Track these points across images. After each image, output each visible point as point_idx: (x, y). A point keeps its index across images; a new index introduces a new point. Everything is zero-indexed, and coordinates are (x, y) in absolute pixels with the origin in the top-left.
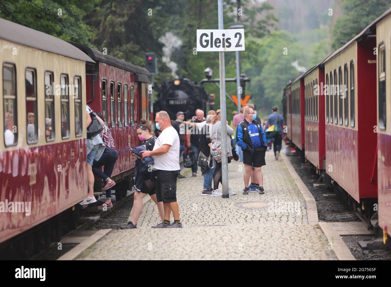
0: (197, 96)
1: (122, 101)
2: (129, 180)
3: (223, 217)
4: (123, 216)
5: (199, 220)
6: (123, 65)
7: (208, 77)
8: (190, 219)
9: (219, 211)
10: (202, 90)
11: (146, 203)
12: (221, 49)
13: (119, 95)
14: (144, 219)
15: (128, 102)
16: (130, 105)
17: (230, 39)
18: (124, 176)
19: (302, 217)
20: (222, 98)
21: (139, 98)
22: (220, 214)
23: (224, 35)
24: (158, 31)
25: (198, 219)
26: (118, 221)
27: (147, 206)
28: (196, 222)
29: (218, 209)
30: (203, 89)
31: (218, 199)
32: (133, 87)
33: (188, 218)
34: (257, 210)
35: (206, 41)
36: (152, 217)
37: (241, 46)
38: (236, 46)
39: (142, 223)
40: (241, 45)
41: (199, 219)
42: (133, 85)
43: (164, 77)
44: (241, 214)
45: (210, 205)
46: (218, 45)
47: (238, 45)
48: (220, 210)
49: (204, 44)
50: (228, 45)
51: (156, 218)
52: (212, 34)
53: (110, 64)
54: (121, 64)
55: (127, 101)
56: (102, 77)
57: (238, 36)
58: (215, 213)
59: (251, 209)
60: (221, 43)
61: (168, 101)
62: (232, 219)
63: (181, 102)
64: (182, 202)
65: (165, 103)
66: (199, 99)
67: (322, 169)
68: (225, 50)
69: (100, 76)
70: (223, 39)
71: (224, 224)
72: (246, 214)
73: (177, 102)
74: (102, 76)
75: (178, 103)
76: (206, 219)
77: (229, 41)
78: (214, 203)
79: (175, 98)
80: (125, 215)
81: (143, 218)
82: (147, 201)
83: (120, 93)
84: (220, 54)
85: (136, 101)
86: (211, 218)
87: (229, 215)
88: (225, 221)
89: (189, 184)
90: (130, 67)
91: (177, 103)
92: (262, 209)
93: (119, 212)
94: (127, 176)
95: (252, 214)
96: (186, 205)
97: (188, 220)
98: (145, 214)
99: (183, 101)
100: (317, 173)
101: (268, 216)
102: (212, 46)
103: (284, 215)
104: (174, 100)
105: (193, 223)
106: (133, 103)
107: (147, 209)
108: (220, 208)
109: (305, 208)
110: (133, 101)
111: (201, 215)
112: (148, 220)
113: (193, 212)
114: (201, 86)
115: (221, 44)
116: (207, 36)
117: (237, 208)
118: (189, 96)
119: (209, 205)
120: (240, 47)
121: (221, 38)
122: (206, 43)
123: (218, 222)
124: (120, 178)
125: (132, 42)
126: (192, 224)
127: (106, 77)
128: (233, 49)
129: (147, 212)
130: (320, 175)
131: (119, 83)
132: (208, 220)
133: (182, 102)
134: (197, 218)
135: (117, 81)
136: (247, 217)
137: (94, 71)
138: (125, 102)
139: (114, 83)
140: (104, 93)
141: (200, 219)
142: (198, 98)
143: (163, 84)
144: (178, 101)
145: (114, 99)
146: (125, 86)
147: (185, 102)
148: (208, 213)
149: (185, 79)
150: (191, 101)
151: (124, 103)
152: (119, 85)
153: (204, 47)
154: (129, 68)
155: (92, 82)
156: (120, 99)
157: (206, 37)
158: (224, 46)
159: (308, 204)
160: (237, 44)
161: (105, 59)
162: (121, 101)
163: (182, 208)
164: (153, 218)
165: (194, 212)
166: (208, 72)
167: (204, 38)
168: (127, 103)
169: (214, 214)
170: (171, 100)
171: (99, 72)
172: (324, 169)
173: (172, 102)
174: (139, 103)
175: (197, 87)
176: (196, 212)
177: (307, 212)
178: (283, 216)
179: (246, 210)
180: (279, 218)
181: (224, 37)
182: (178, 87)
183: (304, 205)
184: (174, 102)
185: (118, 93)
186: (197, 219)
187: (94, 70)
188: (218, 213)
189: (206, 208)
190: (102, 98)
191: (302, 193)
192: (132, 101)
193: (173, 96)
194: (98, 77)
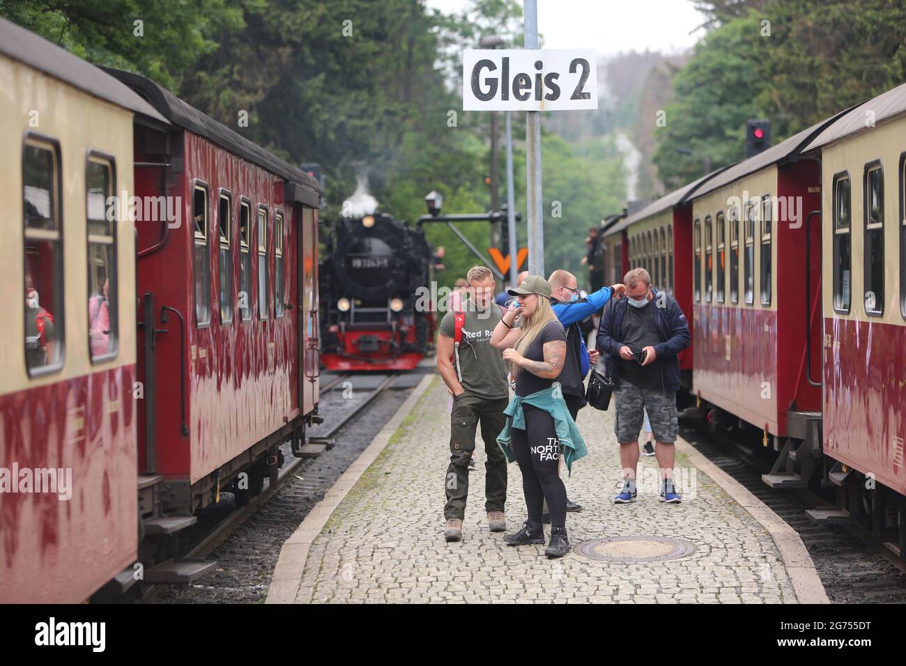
0: (411, 249)
1: (253, 253)
2: (269, 460)
3: (547, 591)
4: (253, 557)
7: (434, 211)
8: (450, 596)
9: (532, 568)
10: (420, 238)
11: (318, 537)
12: (531, 104)
13: (244, 234)
14: (313, 594)
15: (267, 253)
16: (273, 262)
17: (556, 76)
18: (256, 455)
19: (779, 593)
20: (534, 243)
21: (295, 244)
22: (536, 579)
23: (539, 65)
24: (324, 122)
26: (239, 576)
27: (321, 548)
29: (528, 564)
30: (423, 235)
32: (280, 216)
34: (641, 568)
35: (488, 81)
36: (337, 588)
37: (586, 96)
38: (574, 97)
40: (589, 94)
41: (477, 596)
42: (283, 210)
44: (599, 579)
46: (522, 92)
47: (578, 94)
48: (535, 566)
49: (485, 89)
50: (551, 92)
51: (351, 592)
52: (506, 62)
53: (220, 143)
54: (249, 148)
55: (265, 251)
56: (192, 177)
57: (579, 68)
58: (523, 576)
59: (625, 562)
60: (530, 88)
61: (349, 261)
62: (574, 596)
63: (376, 263)
64: (421, 536)
65: (343, 265)
66: (415, 257)
67: (785, 436)
68: (542, 106)
69: (188, 173)
70: (538, 77)
72: (614, 580)
73: (367, 263)
74: (195, 173)
75: (370, 264)
76: (498, 596)
77: (554, 81)
79: (364, 254)
80: (258, 552)
81: (312, 590)
82: (320, 529)
83: (246, 229)
84: (530, 118)
85: (288, 251)
86: (512, 592)
87: (562, 584)
89: (420, 465)
90: (273, 161)
91: (369, 266)
92: (656, 563)
93: (244, 539)
94: (265, 451)
95: (631, 582)
96: (434, 547)
98: (317, 578)
99: (382, 260)
100: (765, 444)
101: (679, 589)
102: (505, 97)
103: (726, 585)
104: (362, 258)
106: (280, 257)
107: (322, 560)
108: (534, 559)
109: (777, 560)
110: (281, 253)
111: (482, 583)
113: (457, 573)
114: (418, 230)
115: (532, 91)
116: (492, 66)
117: (584, 559)
118: (395, 251)
119: (500, 549)
120: (585, 98)
121: (532, 73)
122: (489, 87)
125: (272, 144)
127: (206, 178)
128: (564, 103)
129: (321, 569)
130: (777, 454)
131: (244, 200)
133: (379, 263)
135: (238, 194)
136: (617, 590)
137: (167, 156)
138: (260, 254)
139: (230, 199)
140: (201, 224)
141: (480, 597)
142: (412, 253)
143: (340, 225)
144: (371, 260)
145: (228, 242)
146: (261, 210)
147: (385, 262)
148: (499, 574)
149: (385, 215)
150: (398, 260)
151: (258, 255)
152: (243, 206)
153: (483, 97)
154: (272, 164)
155: (163, 189)
156: (247, 246)
157: (491, 70)
158: (539, 97)
159: (782, 547)
160: (575, 91)
161: (204, 127)
162: (249, 251)
163: (423, 557)
164: (340, 590)
165: (459, 571)
166: (432, 201)
167: (485, 73)
168: (266, 257)
169: (518, 581)
170: (357, 257)
171: (183, 156)
172: (790, 436)
173: (357, 263)
174: (295, 257)
175: (410, 233)
176: (466, 573)
177: (787, 574)
178: (723, 586)
179: (609, 567)
180: (714, 595)
181: (539, 72)
182: (370, 232)
183: (771, 548)
184: (363, 263)
185: (242, 230)
186: (470, 597)
187: (168, 152)
188: (530, 576)
189: (492, 559)
190: (194, 239)
191: (743, 505)
192: (278, 251)
193: (360, 250)
194: (181, 173)
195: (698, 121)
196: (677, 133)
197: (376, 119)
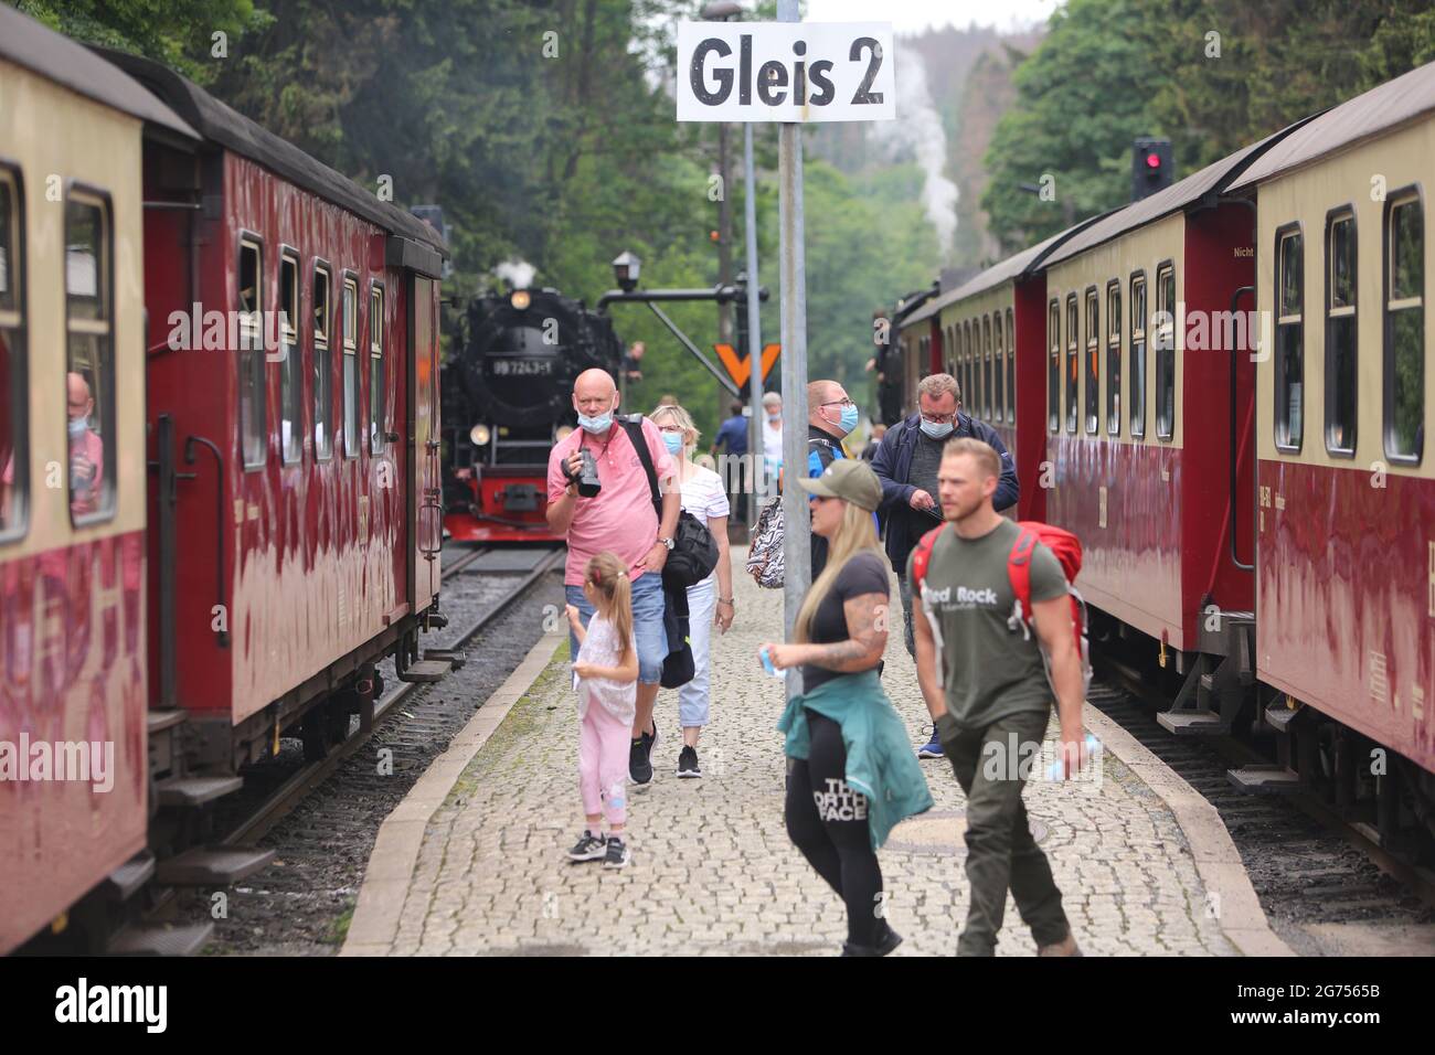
0: (590, 346)
1: (335, 351)
2: (359, 686)
3: (810, 899)
4: (333, 843)
5: (695, 912)
6: (340, 186)
7: (627, 283)
8: (652, 907)
9: (785, 862)
10: (604, 328)
11: (439, 811)
12: (787, 112)
13: (321, 319)
14: (431, 904)
15: (357, 351)
16: (367, 365)
17: (827, 65)
18: (339, 677)
19: (1184, 904)
21: (403, 337)
22: (792, 881)
23: (800, 48)
24: (450, 138)
25: (690, 908)
26: (310, 873)
27: (444, 829)
28: (681, 921)
29: (780, 855)
30: (609, 322)
31: (768, 797)
32: (379, 291)
33: (644, 904)
35: (718, 74)
36: (470, 894)
37: (877, 98)
38: (858, 100)
39: (424, 925)
40: (881, 96)
41: (697, 907)
42: (383, 281)
43: (470, 288)
45: (737, 828)
46: (773, 91)
47: (864, 96)
49: (713, 86)
50: (819, 91)
51: (492, 901)
52: (746, 42)
53: (281, 171)
55: (354, 347)
56: (237, 226)
57: (866, 52)
58: (769, 875)
59: (935, 854)
60: (786, 84)
61: (489, 365)
63: (532, 367)
65: (479, 371)
66: (597, 358)
67: (1194, 650)
68: (805, 114)
69: (230, 221)
70: (799, 66)
71: (820, 938)
72: (918, 883)
73: (519, 367)
74: (241, 221)
75: (524, 369)
76: (731, 908)
77: (824, 73)
78: (753, 816)
79: (513, 353)
80: (340, 835)
81: (428, 896)
82: (442, 798)
83: (323, 312)
84: (785, 133)
85: (392, 348)
86: (753, 901)
88: (819, 919)
90: (367, 201)
91: (521, 372)
93: (318, 814)
94: (354, 672)
95: (945, 885)
97: (644, 911)
98: (438, 877)
99: (541, 363)
100: (1163, 663)
102: (745, 99)
103: (1098, 890)
104: (509, 359)
105: (669, 929)
106: (379, 357)
107: (445, 849)
109: (1182, 851)
110: (379, 351)
111: (705, 886)
112: (451, 912)
113: (665, 871)
114: (601, 314)
115: (789, 89)
116: (724, 49)
118: (564, 348)
119: (734, 831)
120: (874, 101)
121: (789, 61)
122: (719, 82)
123: (789, 922)
124: (325, 687)
126: (665, 935)
127: (259, 226)
128: (841, 110)
129: (444, 862)
130: (1183, 678)
131: (320, 265)
132: (739, 915)
133: (537, 368)
134: (686, 900)
135: (312, 253)
136: (924, 898)
137: (197, 191)
138: (346, 351)
139: (298, 262)
140: (251, 301)
141: (702, 909)
142: (590, 352)
143: (473, 306)
144: (525, 362)
146: (347, 280)
147: (548, 365)
148: (732, 871)
149: (547, 290)
150: (568, 363)
151: (342, 354)
152: (318, 274)
153: (712, 100)
154: (366, 206)
155: (189, 246)
156: (326, 338)
157: (722, 55)
158: (800, 99)
159: (1190, 831)
160: (859, 90)
161: (257, 145)
162: (329, 347)
164: (474, 897)
165: (668, 866)
166: (625, 268)
167: (713, 60)
168: (356, 357)
169: (762, 883)
170: (501, 359)
171: (222, 192)
172: (1201, 651)
173: (502, 368)
174: (403, 357)
175: (588, 319)
176: (678, 871)
177: (1197, 873)
178: (1094, 893)
179: (909, 861)
180: (1079, 907)
181: (800, 59)
182: (524, 317)
183: (1172, 832)
184: (511, 368)
185: (318, 312)
186: (685, 908)
187: (198, 186)
188: (783, 876)
189: (721, 848)
191: (1126, 762)
192: (376, 348)
193: (507, 347)
194: (219, 220)
195: (1057, 141)
196: (1022, 160)
197: (534, 133)
